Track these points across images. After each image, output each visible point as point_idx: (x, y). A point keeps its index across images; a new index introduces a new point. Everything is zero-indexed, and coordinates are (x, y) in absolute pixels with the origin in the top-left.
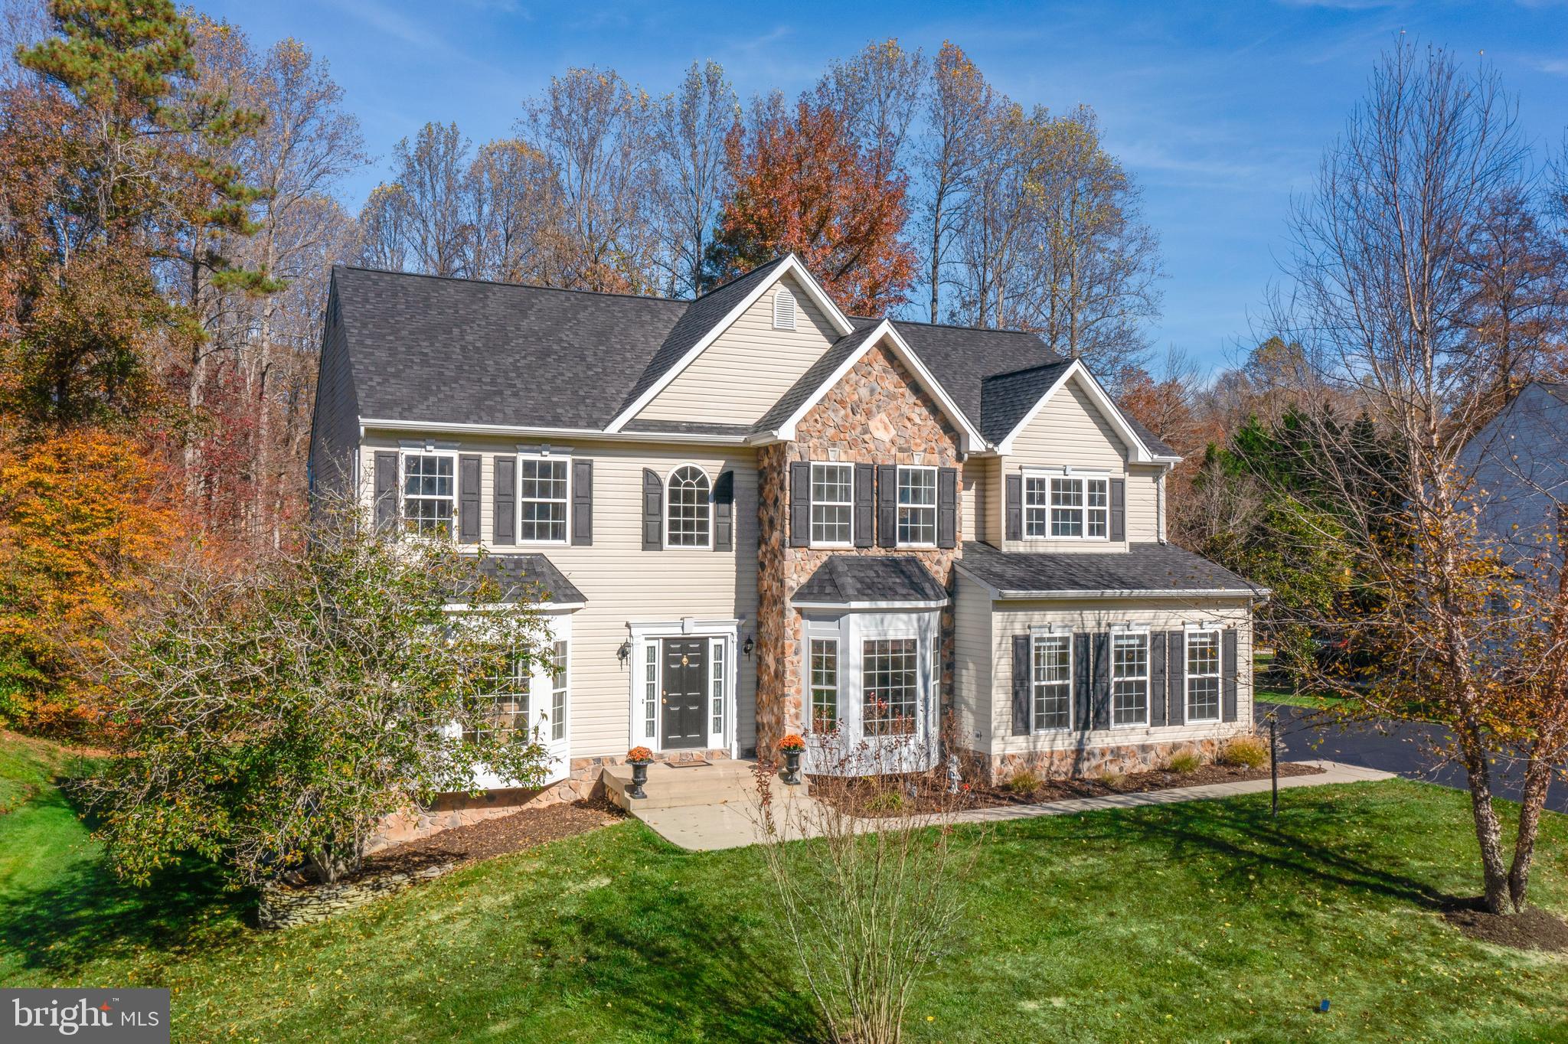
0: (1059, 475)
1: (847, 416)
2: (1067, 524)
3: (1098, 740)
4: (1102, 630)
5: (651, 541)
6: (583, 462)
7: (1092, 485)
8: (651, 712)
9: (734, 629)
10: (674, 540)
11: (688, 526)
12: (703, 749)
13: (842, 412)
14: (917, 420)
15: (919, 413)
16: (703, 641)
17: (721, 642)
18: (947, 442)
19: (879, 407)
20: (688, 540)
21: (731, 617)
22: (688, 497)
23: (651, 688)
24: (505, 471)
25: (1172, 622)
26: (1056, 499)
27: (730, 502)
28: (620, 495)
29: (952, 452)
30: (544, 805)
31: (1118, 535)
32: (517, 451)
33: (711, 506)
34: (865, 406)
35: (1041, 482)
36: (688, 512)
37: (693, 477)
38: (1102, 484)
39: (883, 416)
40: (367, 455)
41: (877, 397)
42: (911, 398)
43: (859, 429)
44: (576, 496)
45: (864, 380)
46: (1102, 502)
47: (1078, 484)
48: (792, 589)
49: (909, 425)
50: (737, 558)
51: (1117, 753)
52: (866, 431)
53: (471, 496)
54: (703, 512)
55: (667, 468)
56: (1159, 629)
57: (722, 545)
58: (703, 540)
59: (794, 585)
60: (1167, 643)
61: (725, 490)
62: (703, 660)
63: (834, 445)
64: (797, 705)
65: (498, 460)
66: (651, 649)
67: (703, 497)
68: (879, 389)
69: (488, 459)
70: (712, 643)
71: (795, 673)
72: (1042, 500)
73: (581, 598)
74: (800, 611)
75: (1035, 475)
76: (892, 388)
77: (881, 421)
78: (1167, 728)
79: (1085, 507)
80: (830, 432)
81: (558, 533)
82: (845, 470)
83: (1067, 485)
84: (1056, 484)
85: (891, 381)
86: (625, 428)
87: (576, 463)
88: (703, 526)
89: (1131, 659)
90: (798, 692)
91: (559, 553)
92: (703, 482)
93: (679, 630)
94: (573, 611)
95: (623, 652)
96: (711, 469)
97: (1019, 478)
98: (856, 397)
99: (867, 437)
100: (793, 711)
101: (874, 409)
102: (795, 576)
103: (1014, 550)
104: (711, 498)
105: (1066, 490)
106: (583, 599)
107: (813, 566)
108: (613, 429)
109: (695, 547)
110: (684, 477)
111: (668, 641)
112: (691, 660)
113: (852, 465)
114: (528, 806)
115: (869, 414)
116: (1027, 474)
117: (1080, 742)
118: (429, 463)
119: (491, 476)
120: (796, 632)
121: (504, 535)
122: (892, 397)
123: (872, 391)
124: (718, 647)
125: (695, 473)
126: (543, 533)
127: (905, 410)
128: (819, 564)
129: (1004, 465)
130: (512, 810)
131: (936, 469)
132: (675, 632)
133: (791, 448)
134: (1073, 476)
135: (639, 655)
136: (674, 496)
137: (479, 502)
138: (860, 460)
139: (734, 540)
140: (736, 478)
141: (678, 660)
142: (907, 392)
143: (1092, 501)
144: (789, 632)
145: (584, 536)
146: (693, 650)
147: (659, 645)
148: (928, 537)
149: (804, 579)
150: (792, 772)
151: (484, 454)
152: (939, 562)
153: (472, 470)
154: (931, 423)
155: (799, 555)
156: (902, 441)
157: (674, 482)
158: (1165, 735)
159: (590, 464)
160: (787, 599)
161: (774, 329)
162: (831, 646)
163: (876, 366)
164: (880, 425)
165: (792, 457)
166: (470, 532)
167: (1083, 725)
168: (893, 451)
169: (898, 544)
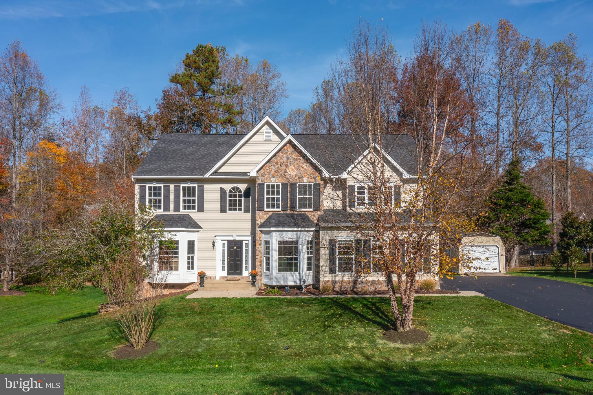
0: (371, 184)
1: (278, 167)
3: (365, 277)
5: (223, 210)
6: (201, 186)
8: (224, 263)
9: (250, 238)
10: (230, 210)
11: (235, 205)
12: (241, 276)
13: (277, 166)
14: (305, 167)
15: (306, 166)
16: (241, 242)
17: (247, 242)
18: (317, 174)
19: (290, 164)
20: (235, 210)
21: (250, 234)
22: (235, 196)
23: (224, 256)
24: (177, 189)
26: (370, 193)
27: (249, 197)
28: (213, 196)
29: (319, 178)
30: (189, 289)
32: (180, 184)
33: (243, 199)
34: (285, 164)
35: (363, 187)
36: (235, 201)
37: (237, 190)
38: (390, 187)
39: (292, 167)
40: (137, 187)
41: (290, 160)
42: (302, 160)
43: (283, 171)
44: (198, 197)
45: (285, 155)
48: (258, 224)
49: (302, 169)
50: (251, 215)
51: (373, 283)
52: (286, 172)
53: (167, 198)
54: (240, 201)
55: (227, 187)
57: (246, 211)
58: (240, 210)
59: (259, 223)
61: (247, 193)
62: (241, 248)
63: (274, 177)
64: (261, 262)
65: (175, 186)
66: (224, 244)
67: (240, 196)
68: (291, 158)
69: (172, 186)
70: (244, 243)
71: (259, 251)
72: (364, 194)
73: (200, 227)
74: (261, 231)
75: (360, 185)
76: (295, 157)
77: (292, 169)
80: (272, 173)
81: (194, 208)
82: (278, 186)
84: (370, 188)
85: (295, 155)
86: (211, 175)
87: (199, 187)
88: (240, 205)
90: (261, 257)
91: (194, 214)
92: (240, 191)
93: (232, 238)
94: (198, 231)
95: (214, 245)
96: (243, 187)
97: (354, 186)
98: (282, 161)
99: (286, 174)
100: (259, 263)
101: (289, 164)
102: (260, 220)
103: (352, 211)
104: (243, 196)
106: (201, 228)
107: (266, 217)
108: (207, 175)
109: (238, 212)
110: (234, 190)
111: (229, 242)
112: (237, 248)
113: (281, 183)
114: (184, 290)
115: (287, 166)
116: (357, 185)
118: (155, 188)
119: (173, 191)
120: (260, 238)
121: (177, 209)
122: (296, 160)
123: (288, 159)
124: (246, 244)
125: (237, 188)
126: (189, 208)
127: (300, 164)
128: (268, 216)
129: (347, 182)
130: (179, 291)
131: (313, 183)
132: (231, 238)
133: (258, 179)
135: (219, 246)
136: (230, 196)
137: (169, 199)
138: (283, 181)
139: (251, 210)
140: (251, 190)
141: (233, 248)
142: (301, 158)
144: (257, 238)
145: (201, 209)
146: (238, 244)
147: (226, 242)
148: (310, 207)
149: (263, 221)
150: (254, 282)
151: (171, 185)
152: (314, 215)
153: (167, 190)
154: (310, 168)
155: (261, 213)
156: (299, 175)
157: (230, 191)
159: (203, 187)
160: (257, 228)
161: (264, 141)
162: (269, 242)
163: (289, 150)
164: (290, 170)
165: (258, 181)
166: (167, 209)
167: (357, 272)
168: (296, 178)
169: (298, 209)
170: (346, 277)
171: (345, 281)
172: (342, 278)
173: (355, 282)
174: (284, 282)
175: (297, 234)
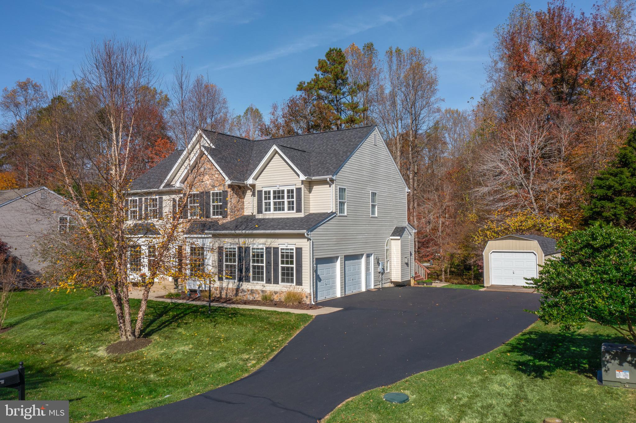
0: (276, 189)
1: (198, 177)
2: (279, 207)
3: (245, 286)
4: (246, 246)
7: (288, 191)
14: (217, 176)
15: (217, 173)
19: (206, 173)
24: (146, 201)
25: (273, 244)
26: (275, 198)
28: (168, 206)
29: (227, 185)
31: (299, 210)
32: (148, 195)
34: (202, 173)
35: (269, 192)
38: (292, 191)
42: (215, 169)
43: (201, 181)
44: (159, 207)
45: (202, 165)
46: (293, 197)
47: (283, 192)
49: (214, 177)
51: (252, 292)
52: (203, 181)
53: (140, 209)
55: (177, 197)
56: (267, 246)
60: (272, 252)
63: (195, 186)
65: (145, 198)
69: (143, 199)
72: (269, 199)
75: (267, 189)
76: (209, 167)
77: (207, 177)
78: (272, 285)
79: (286, 200)
81: (156, 217)
82: (197, 195)
83: (279, 192)
84: (275, 192)
85: (209, 164)
86: (164, 187)
87: (158, 198)
89: (258, 256)
91: (156, 222)
97: (261, 191)
98: (200, 170)
99: (203, 183)
103: (260, 217)
105: (279, 194)
106: (161, 235)
108: (161, 188)
113: (199, 193)
115: (203, 175)
116: (264, 190)
117: (238, 286)
118: (134, 201)
119: (144, 203)
121: (147, 218)
122: (209, 169)
123: (204, 168)
126: (153, 217)
127: (213, 173)
129: (256, 187)
131: (221, 191)
134: (281, 188)
138: (201, 190)
143: (288, 198)
145: (161, 217)
148: (220, 214)
150: (176, 285)
153: (141, 202)
154: (220, 176)
155: (185, 221)
156: (212, 183)
157: (179, 201)
158: (271, 288)
159: (161, 198)
163: (205, 160)
165: (184, 192)
166: (140, 218)
167: (240, 280)
168: (210, 187)
169: (212, 217)
170: (230, 285)
171: (230, 288)
172: (228, 285)
173: (237, 290)
174: (194, 286)
175: (203, 241)
